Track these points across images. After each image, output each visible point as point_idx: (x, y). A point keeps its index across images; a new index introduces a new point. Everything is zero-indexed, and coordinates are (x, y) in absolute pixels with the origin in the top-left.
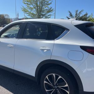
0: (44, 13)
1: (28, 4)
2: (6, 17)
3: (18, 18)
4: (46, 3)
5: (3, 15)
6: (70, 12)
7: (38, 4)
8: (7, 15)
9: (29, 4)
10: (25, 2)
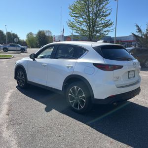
0: (98, 29)
1: (76, 17)
2: (47, 34)
3: (63, 35)
4: (102, 13)
5: (44, 31)
6: (137, 26)
7: (91, 15)
8: (49, 31)
9: (78, 17)
10: (72, 14)
